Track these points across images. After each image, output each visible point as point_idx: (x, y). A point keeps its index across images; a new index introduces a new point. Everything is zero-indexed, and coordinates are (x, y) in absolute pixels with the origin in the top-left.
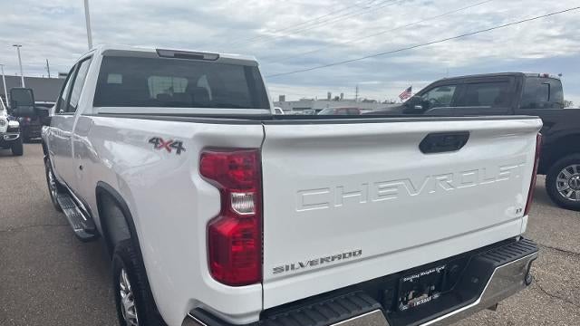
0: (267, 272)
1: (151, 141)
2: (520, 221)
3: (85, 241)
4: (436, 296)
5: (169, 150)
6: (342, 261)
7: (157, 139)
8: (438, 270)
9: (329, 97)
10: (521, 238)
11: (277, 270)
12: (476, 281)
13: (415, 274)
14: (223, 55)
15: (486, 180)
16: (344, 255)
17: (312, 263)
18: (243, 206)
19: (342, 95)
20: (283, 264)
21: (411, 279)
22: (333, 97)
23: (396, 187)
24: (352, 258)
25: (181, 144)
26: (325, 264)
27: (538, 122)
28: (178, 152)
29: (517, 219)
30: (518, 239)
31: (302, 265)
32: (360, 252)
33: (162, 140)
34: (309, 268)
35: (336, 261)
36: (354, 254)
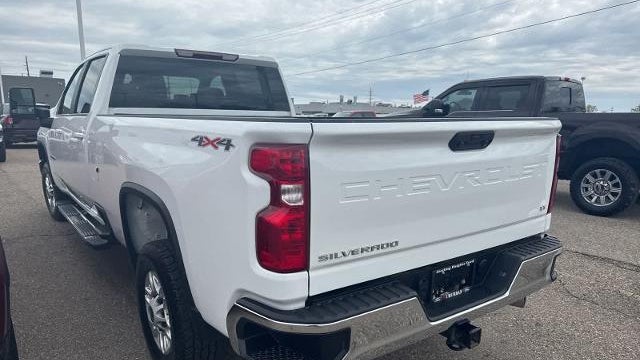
0: (313, 261)
1: (194, 139)
2: (543, 218)
4: (467, 289)
5: (216, 148)
6: (381, 251)
7: (202, 138)
8: (468, 263)
9: (342, 100)
10: (546, 235)
11: (322, 258)
12: (504, 275)
13: (447, 266)
14: (242, 55)
15: (512, 177)
16: (382, 245)
17: (353, 253)
18: (291, 197)
19: (355, 98)
20: (328, 253)
21: (443, 271)
22: (346, 100)
23: (428, 182)
24: (390, 249)
25: (229, 141)
26: (365, 254)
27: (557, 124)
28: (227, 149)
29: (541, 216)
30: (542, 236)
31: (344, 254)
32: (397, 243)
33: (206, 138)
34: (351, 257)
35: (375, 252)
36: (391, 245)
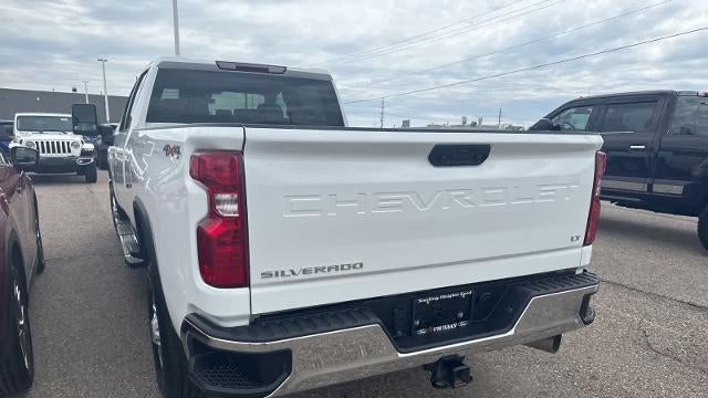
0: (255, 277)
2: (578, 251)
3: (133, 266)
4: (463, 324)
5: (173, 156)
6: (340, 272)
7: (167, 146)
8: (463, 295)
9: (464, 122)
10: (585, 271)
11: (264, 275)
12: (511, 310)
13: (434, 296)
15: (519, 199)
16: (342, 266)
17: (305, 272)
19: (481, 120)
20: (272, 270)
21: (427, 301)
22: (469, 123)
23: (399, 200)
24: (352, 271)
25: (179, 148)
26: (320, 274)
27: (597, 139)
28: (177, 157)
29: (572, 248)
30: (578, 272)
31: (293, 273)
32: (361, 265)
33: (170, 147)
34: (301, 276)
35: (333, 272)
36: (354, 267)
